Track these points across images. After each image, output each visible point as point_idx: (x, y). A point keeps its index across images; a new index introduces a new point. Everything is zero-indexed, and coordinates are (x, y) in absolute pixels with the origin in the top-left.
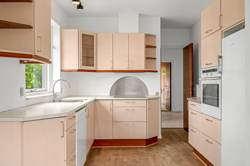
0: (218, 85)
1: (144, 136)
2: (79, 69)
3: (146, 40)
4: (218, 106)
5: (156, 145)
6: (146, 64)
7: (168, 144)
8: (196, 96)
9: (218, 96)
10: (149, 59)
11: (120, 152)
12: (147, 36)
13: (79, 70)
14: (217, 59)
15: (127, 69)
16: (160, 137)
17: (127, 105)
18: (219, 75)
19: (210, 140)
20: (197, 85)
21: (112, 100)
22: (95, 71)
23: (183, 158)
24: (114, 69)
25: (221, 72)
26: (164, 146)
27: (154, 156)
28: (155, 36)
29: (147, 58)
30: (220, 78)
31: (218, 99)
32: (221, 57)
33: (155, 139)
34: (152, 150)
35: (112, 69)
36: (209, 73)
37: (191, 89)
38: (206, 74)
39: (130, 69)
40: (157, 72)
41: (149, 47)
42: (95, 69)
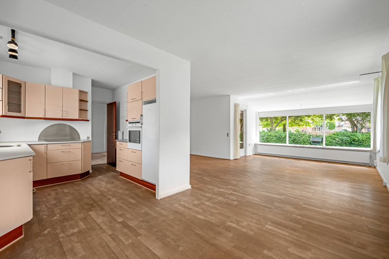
0: (140, 131)
1: (79, 171)
2: (4, 114)
3: (80, 96)
4: (140, 143)
5: (88, 177)
6: (80, 115)
7: (99, 175)
8: (118, 139)
9: (140, 138)
10: (82, 110)
11: (58, 188)
12: (81, 92)
13: (3, 116)
14: (140, 116)
15: (62, 118)
16: (91, 171)
17: (63, 147)
18: (141, 125)
19: (134, 164)
20: (119, 131)
21: (47, 144)
22: (24, 118)
23: (113, 180)
24: (46, 117)
25: (142, 124)
26: (96, 177)
27: (91, 184)
28: (87, 93)
29: (80, 110)
30: (141, 127)
31: (140, 140)
32: (142, 115)
33: (87, 173)
34: (87, 181)
35: (44, 117)
36: (134, 124)
37: (114, 134)
38: (131, 124)
39: (64, 118)
40: (88, 121)
41: (82, 101)
42: (23, 116)
